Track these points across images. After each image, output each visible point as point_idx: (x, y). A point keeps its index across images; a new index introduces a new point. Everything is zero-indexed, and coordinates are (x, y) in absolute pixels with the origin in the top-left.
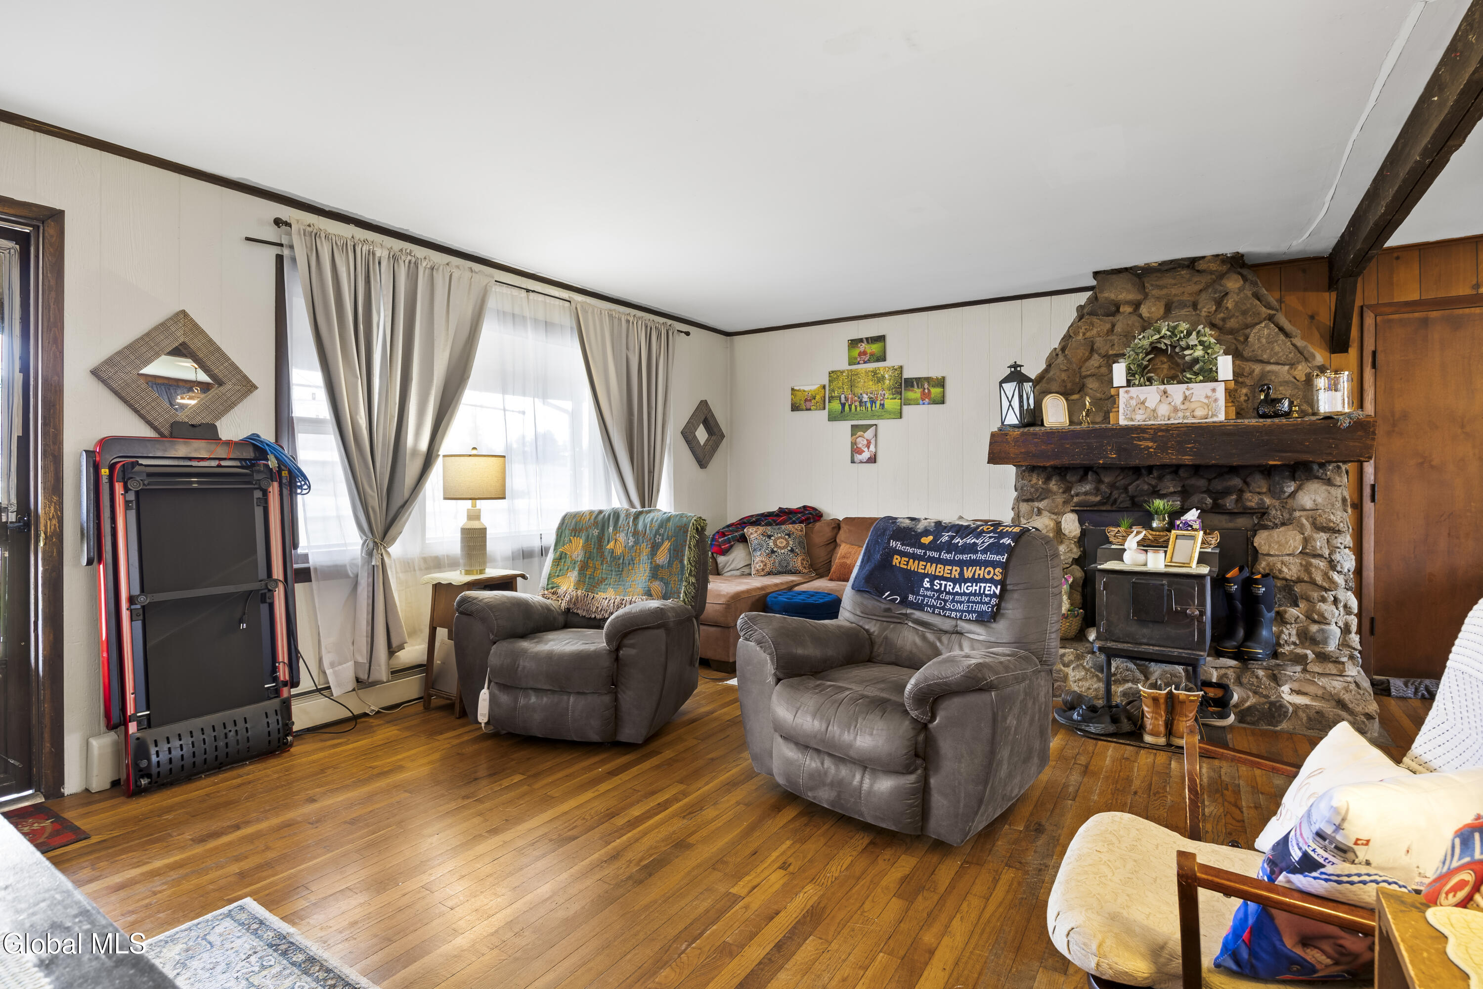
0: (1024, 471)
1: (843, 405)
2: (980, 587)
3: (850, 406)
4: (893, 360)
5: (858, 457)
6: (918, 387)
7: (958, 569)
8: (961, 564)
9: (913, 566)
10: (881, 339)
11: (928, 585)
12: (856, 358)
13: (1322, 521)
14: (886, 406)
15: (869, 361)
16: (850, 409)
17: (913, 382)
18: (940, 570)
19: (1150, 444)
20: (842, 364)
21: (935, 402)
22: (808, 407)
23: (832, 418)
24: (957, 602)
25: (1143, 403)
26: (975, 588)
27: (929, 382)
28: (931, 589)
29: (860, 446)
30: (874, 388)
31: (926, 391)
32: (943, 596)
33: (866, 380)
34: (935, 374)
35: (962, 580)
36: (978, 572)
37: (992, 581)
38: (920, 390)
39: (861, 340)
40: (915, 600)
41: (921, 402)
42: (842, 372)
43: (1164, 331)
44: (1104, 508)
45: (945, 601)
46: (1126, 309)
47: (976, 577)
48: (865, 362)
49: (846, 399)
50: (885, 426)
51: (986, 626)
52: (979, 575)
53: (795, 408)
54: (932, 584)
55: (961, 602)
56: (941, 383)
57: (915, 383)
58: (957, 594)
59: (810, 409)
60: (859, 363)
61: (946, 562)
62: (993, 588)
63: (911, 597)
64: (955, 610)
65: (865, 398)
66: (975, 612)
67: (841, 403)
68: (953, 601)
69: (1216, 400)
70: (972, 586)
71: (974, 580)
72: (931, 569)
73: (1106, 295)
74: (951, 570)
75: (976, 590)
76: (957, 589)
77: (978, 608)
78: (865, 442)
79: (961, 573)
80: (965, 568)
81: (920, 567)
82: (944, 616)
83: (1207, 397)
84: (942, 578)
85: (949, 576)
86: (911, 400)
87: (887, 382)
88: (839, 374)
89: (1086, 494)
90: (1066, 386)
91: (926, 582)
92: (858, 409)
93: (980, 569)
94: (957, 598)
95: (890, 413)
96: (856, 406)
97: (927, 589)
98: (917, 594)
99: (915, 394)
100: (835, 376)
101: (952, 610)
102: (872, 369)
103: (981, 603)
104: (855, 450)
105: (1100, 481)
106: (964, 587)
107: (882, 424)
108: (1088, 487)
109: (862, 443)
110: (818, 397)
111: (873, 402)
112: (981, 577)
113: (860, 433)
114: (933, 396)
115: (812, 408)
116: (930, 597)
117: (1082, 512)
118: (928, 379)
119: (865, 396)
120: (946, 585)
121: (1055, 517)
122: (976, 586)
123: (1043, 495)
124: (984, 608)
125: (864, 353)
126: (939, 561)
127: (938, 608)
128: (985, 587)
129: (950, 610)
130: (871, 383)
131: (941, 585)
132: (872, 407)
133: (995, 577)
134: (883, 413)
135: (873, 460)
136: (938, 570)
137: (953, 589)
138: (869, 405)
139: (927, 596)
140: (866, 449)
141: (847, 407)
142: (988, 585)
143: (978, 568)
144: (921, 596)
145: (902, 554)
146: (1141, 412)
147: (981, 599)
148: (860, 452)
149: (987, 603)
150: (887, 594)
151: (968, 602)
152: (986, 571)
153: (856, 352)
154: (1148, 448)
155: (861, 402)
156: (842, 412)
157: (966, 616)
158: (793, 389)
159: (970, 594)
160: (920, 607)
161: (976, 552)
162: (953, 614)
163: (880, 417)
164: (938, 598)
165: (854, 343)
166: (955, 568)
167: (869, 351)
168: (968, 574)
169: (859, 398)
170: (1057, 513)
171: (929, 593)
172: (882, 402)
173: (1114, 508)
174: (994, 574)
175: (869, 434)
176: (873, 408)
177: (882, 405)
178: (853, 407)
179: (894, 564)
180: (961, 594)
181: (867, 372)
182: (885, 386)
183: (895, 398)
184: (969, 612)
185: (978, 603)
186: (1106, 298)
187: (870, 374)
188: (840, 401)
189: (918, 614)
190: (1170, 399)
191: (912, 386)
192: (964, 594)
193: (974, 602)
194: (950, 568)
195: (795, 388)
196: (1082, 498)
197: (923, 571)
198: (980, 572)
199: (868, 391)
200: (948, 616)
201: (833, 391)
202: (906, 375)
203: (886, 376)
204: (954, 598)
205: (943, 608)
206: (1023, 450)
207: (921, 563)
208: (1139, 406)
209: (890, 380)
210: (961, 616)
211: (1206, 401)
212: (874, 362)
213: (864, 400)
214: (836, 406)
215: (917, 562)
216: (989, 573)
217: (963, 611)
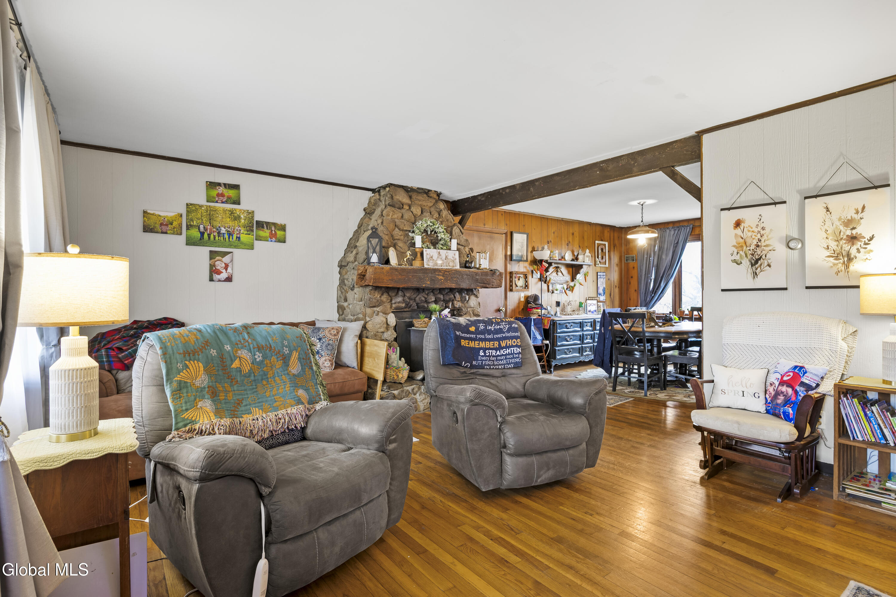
0: (372, 290)
1: (202, 234)
2: (511, 350)
3: (209, 235)
4: (245, 205)
5: (216, 277)
6: (267, 229)
7: (497, 342)
8: (498, 340)
9: (472, 344)
10: (236, 187)
11: (483, 354)
12: (214, 197)
13: (476, 312)
14: (241, 239)
15: (226, 202)
16: (209, 238)
17: (263, 225)
18: (488, 344)
19: (442, 278)
20: (200, 198)
21: (280, 241)
22: (164, 231)
23: (190, 242)
24: (499, 360)
25: (432, 257)
26: (508, 351)
27: (275, 226)
28: (485, 355)
29: (218, 268)
30: (231, 224)
31: (273, 232)
32: (492, 358)
33: (224, 216)
34: (279, 221)
35: (500, 348)
36: (508, 343)
37: (517, 346)
38: (269, 231)
39: (219, 184)
40: (477, 363)
41: (269, 240)
42: (201, 206)
43: (429, 223)
44: (405, 310)
45: (493, 361)
46: (406, 207)
47: (508, 345)
48: (223, 202)
49: (205, 229)
50: (238, 253)
51: (520, 369)
52: (509, 344)
53: (147, 229)
54: (485, 353)
55: (501, 360)
56: (283, 228)
57: (265, 225)
58: (498, 356)
59: (166, 233)
60: (217, 202)
61: (490, 340)
62: (518, 349)
63: (474, 363)
64: (500, 365)
65: (223, 230)
66: (512, 363)
67: (201, 232)
68: (497, 360)
69: (455, 259)
70: (506, 350)
71: (507, 347)
72: (482, 345)
73: (398, 197)
74: (494, 344)
75: (509, 352)
76: (498, 353)
77: (513, 361)
78: (223, 265)
79: (500, 344)
80: (501, 342)
81: (476, 344)
82: (496, 369)
83: (453, 257)
84: (490, 349)
85: (493, 347)
86: (262, 237)
87: (243, 221)
88: (197, 207)
89: (399, 302)
90: (388, 244)
91: (481, 352)
92: (217, 238)
93: (509, 341)
94: (499, 358)
95: (245, 244)
96: (214, 236)
97: (482, 356)
98: (477, 360)
99: (265, 233)
100: (194, 208)
101: (498, 365)
102: (229, 209)
103: (514, 358)
104: (213, 271)
105: (404, 296)
106: (502, 352)
107: (235, 251)
108: (400, 299)
109: (220, 265)
110: (175, 223)
111: (230, 234)
112: (511, 345)
113: (218, 258)
114: (278, 236)
115: (168, 232)
116: (485, 360)
117: (397, 312)
118: (274, 224)
119: (223, 229)
120: (492, 352)
121: (385, 316)
122: (509, 350)
123: (379, 304)
124: (517, 360)
125: (222, 195)
126: (485, 340)
127: (491, 365)
128: (514, 350)
129: (497, 365)
130: (228, 220)
131: (489, 352)
132: (229, 238)
133: (518, 344)
134: (239, 244)
135: (229, 279)
136: (487, 345)
137: (496, 354)
138: (226, 236)
139: (483, 360)
140: (224, 271)
141: (206, 236)
142: (515, 348)
143: (508, 340)
144: (480, 360)
145: (465, 338)
146: (431, 261)
147: (513, 356)
148: (219, 273)
149: (518, 358)
150: (463, 363)
151: (506, 359)
152: (513, 341)
153: (214, 193)
154: (441, 279)
155: (219, 233)
156: (201, 239)
157: (507, 366)
158: (145, 212)
159: (506, 355)
160: (482, 367)
161: (504, 333)
162: (500, 367)
163: (236, 247)
164: (490, 360)
165: (211, 185)
166: (495, 342)
167: (226, 194)
168: (503, 344)
169: (217, 230)
170: (386, 313)
171: (484, 358)
172: (238, 236)
173: (410, 310)
174: (517, 342)
175: (227, 259)
176: (231, 239)
177: (239, 238)
178: (212, 236)
179: (462, 345)
180: (501, 356)
181: (225, 211)
182: (241, 224)
183: (249, 234)
184: (508, 364)
185: (512, 358)
186: (397, 199)
187: (227, 212)
188: (199, 229)
189: (481, 371)
190: (441, 257)
191: (263, 227)
192: (503, 355)
193: (509, 358)
194: (493, 342)
195: (149, 211)
196: (397, 305)
197: (478, 347)
198: (509, 342)
199: (226, 225)
200: (498, 369)
201: (192, 220)
202: (257, 218)
203: (242, 216)
204: (497, 358)
205: (493, 365)
206: (391, 278)
207: (476, 342)
208: (430, 259)
209: (245, 220)
210: (505, 367)
211: (452, 259)
212: (231, 204)
213: (222, 232)
214: (195, 233)
215: (473, 342)
216: (514, 342)
217: (505, 364)
